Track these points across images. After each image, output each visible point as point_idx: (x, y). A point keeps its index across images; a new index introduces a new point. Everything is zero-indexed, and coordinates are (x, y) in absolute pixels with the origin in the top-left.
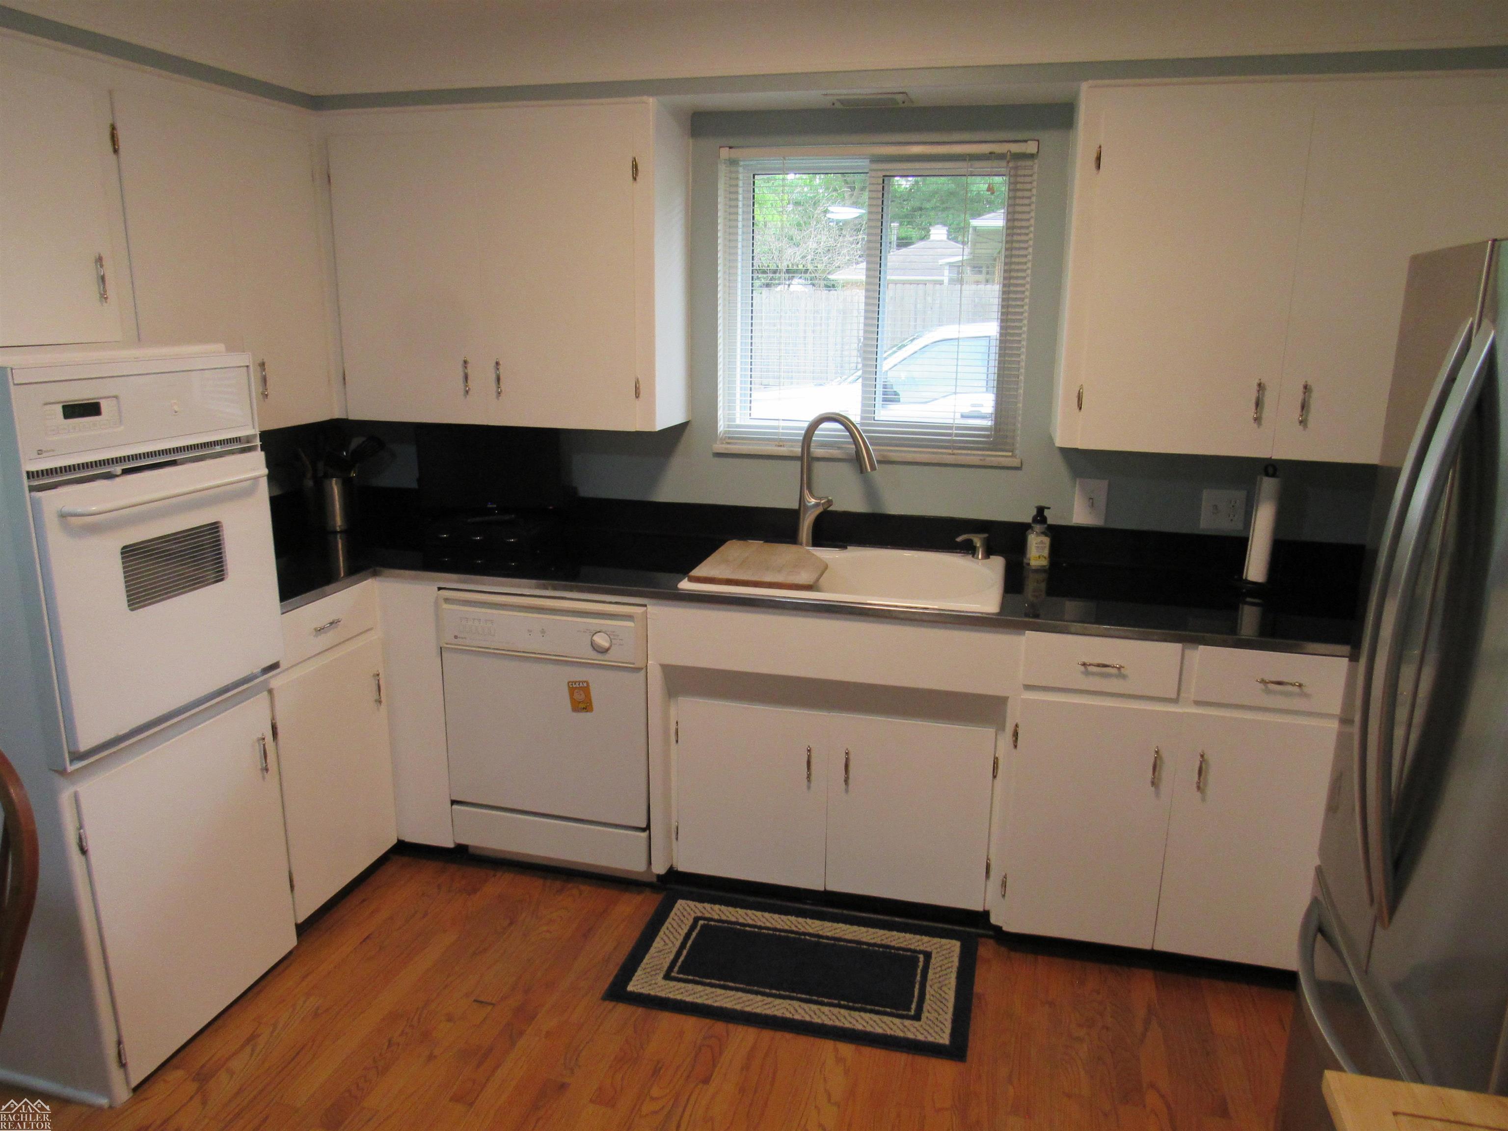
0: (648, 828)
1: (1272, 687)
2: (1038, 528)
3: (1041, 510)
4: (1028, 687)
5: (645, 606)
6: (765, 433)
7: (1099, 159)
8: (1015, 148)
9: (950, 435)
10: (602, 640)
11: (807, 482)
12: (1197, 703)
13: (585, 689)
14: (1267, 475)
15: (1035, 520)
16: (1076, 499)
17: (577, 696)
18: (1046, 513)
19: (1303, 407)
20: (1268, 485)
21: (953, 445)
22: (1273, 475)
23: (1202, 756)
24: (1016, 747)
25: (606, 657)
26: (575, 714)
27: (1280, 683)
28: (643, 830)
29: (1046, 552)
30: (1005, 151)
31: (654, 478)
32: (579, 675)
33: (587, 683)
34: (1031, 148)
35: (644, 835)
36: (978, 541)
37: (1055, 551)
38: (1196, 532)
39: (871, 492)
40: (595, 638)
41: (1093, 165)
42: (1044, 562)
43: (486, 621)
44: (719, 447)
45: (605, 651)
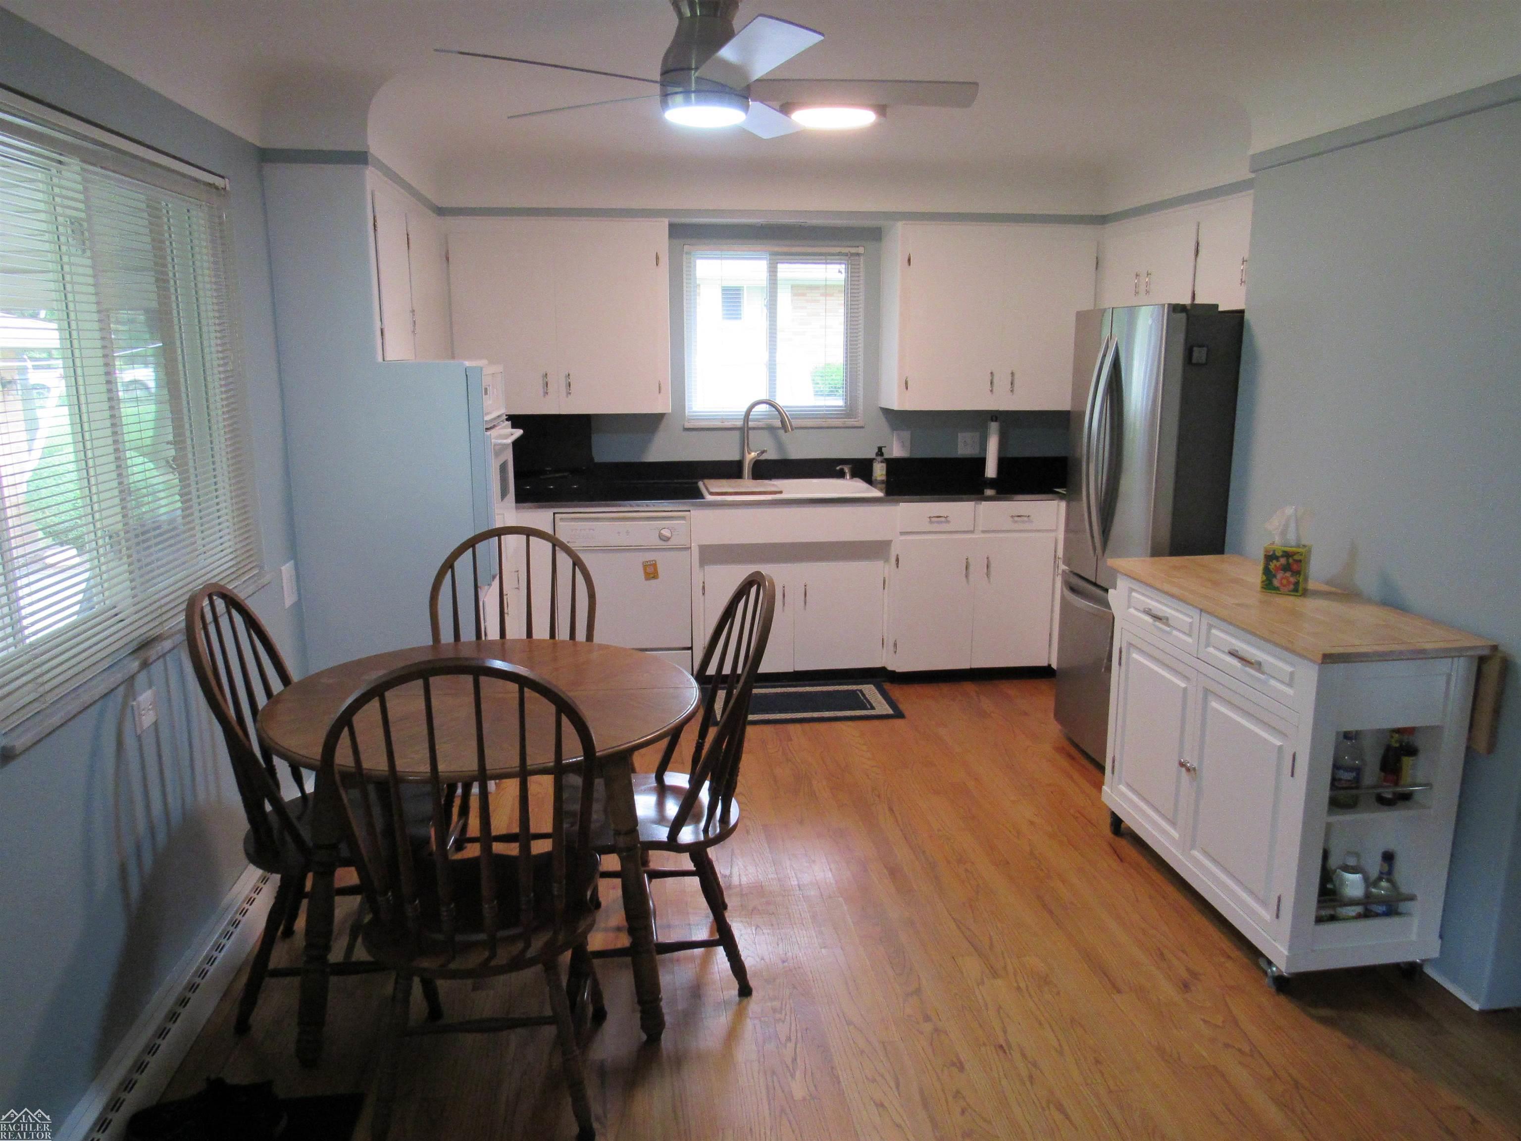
0: (691, 648)
1: (1016, 519)
2: (879, 459)
3: (880, 449)
4: (902, 533)
5: (689, 511)
6: (710, 415)
7: (909, 260)
8: (853, 250)
9: (823, 411)
10: (665, 532)
11: (744, 444)
12: (984, 532)
13: (655, 565)
14: (992, 420)
15: (877, 455)
16: (894, 442)
17: (648, 570)
18: (884, 450)
19: (1012, 384)
20: (994, 427)
21: (824, 417)
22: (996, 421)
23: (988, 558)
24: (898, 567)
25: (669, 543)
26: (648, 582)
27: (1019, 516)
28: (688, 649)
29: (884, 472)
30: (847, 251)
31: (645, 444)
32: (649, 556)
33: (655, 561)
34: (861, 250)
35: (690, 651)
36: (847, 469)
37: (889, 473)
38: (957, 456)
39: (780, 446)
40: (662, 532)
41: (907, 264)
42: (884, 478)
43: (590, 529)
44: (687, 425)
45: (667, 539)
